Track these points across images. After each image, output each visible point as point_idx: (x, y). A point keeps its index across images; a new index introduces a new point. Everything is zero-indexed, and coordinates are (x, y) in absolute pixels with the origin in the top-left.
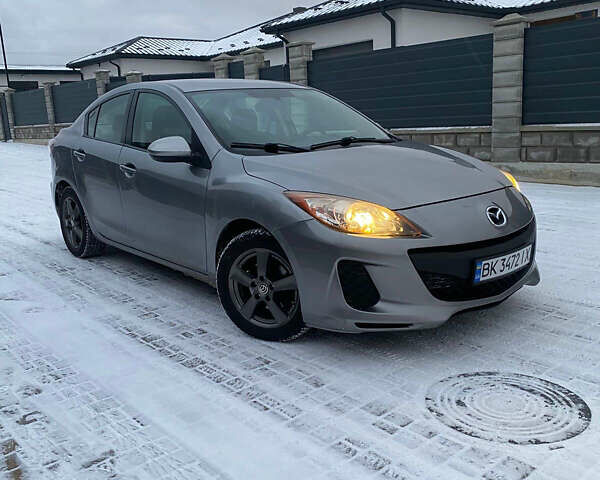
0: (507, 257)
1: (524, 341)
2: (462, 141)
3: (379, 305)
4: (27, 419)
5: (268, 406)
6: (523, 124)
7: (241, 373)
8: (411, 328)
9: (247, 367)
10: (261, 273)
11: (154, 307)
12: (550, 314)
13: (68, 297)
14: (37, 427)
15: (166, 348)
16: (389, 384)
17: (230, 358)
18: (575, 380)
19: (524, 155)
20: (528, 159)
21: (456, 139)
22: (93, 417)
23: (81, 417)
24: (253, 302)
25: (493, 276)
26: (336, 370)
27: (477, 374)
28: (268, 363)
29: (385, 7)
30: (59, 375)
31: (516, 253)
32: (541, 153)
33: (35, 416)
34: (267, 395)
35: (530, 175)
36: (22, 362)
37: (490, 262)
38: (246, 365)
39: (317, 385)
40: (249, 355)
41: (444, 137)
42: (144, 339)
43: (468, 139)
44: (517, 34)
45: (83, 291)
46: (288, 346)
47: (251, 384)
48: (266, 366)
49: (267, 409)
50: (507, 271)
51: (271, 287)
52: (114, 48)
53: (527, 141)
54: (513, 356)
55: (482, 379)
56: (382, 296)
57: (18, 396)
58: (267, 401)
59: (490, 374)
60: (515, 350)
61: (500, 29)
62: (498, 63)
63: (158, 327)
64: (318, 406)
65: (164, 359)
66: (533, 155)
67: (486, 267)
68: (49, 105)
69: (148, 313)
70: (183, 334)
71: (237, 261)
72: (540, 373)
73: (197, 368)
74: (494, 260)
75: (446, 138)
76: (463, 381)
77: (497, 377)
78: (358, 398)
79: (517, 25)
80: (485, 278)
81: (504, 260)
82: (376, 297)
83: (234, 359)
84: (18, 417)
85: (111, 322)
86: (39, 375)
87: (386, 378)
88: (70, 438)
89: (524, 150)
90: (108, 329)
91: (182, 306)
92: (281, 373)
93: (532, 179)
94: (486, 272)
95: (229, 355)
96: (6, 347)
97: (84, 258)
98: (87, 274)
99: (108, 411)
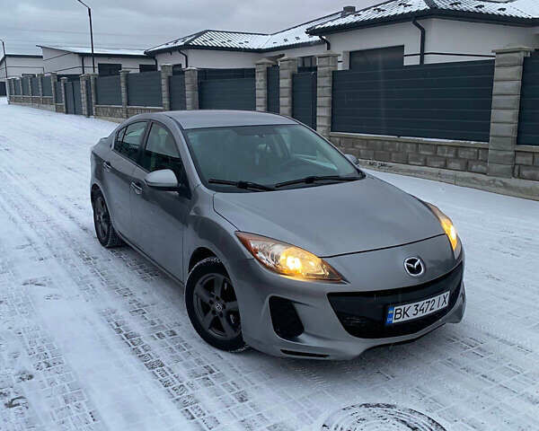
0: (420, 303)
1: (434, 375)
2: (462, 154)
3: (302, 337)
4: (14, 403)
5: (195, 416)
6: (518, 143)
7: (187, 379)
8: (327, 358)
9: (195, 374)
10: (217, 293)
11: (146, 303)
12: (471, 349)
13: (83, 286)
14: (18, 411)
15: (139, 347)
16: (299, 405)
17: (184, 364)
18: (460, 422)
19: (516, 172)
20: (520, 177)
21: (457, 151)
22: (62, 406)
23: (53, 407)
24: (210, 316)
25: (406, 318)
26: (264, 386)
27: (378, 405)
28: (211, 372)
29: (416, 17)
30: (51, 364)
31: (431, 300)
32: (533, 172)
33: (20, 401)
34: (198, 404)
35: (521, 191)
36: (29, 347)
37: (402, 307)
38: (195, 373)
39: (242, 400)
40: (200, 362)
41: (446, 148)
42: (126, 335)
43: (468, 153)
44: (517, 62)
45: (96, 282)
46: (234, 357)
47: (191, 392)
48: (209, 376)
49: (193, 418)
50: (420, 314)
51: (224, 307)
52: (184, 39)
53: (520, 160)
54: (418, 390)
55: (379, 411)
56: (305, 330)
57: (15, 379)
58: (196, 410)
59: (389, 406)
60: (422, 384)
61: (501, 56)
62: (498, 87)
63: (141, 324)
64: (235, 421)
65: (134, 358)
66: (525, 173)
67: (398, 311)
68: (123, 89)
69: (139, 310)
70: (158, 334)
71: (200, 281)
72: (431, 411)
73: (155, 371)
74: (407, 306)
75: (449, 150)
76: (362, 412)
77: (392, 411)
78: (268, 418)
79: (516, 55)
80: (397, 321)
81: (417, 305)
82: (300, 329)
83: (186, 365)
84: (7, 400)
85: (107, 315)
86: (36, 361)
87: (300, 400)
88: (38, 425)
89: (517, 167)
90: (103, 321)
91: (167, 305)
92: (218, 384)
93: (521, 195)
94: (398, 316)
95: (185, 360)
96: (22, 331)
97: (108, 248)
98: (106, 264)
99: (74, 403)
